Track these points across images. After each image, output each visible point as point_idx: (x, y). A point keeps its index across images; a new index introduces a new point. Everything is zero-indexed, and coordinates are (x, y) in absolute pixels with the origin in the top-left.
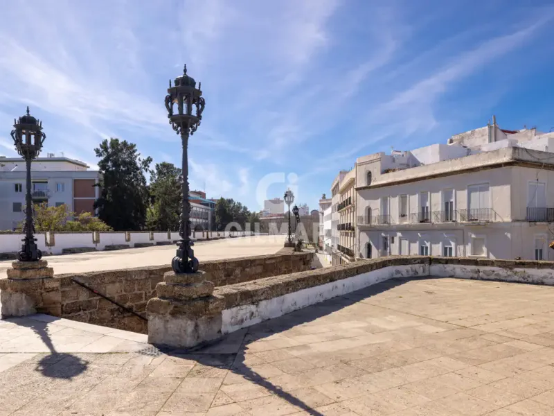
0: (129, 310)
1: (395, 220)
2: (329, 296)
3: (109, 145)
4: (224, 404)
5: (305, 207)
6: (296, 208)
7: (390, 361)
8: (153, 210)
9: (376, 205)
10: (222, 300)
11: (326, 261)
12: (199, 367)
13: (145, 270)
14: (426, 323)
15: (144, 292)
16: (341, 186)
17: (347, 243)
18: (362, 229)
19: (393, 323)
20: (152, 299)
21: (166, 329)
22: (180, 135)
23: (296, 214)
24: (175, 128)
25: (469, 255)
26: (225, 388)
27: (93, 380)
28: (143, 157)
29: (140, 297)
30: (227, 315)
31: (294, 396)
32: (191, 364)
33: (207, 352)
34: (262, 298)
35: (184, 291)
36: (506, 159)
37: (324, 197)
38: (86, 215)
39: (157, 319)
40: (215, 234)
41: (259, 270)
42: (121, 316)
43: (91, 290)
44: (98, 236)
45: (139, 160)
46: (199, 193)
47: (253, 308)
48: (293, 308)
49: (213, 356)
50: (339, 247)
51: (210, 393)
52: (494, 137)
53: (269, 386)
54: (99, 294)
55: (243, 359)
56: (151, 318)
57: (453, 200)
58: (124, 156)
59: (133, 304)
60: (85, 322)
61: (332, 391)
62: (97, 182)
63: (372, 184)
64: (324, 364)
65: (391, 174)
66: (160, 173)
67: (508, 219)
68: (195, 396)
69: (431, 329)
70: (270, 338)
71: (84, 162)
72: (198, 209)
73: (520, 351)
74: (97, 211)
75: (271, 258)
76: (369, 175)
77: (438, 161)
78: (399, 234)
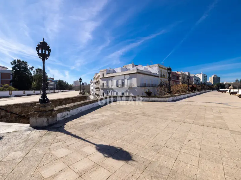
0: (24, 116)
1: (110, 87)
2: (92, 107)
3: (16, 61)
4: (56, 143)
5: (86, 83)
6: (83, 83)
7: (107, 123)
8: (35, 84)
9: (105, 82)
10: (57, 111)
11: (92, 98)
12: (49, 132)
13: (30, 103)
14: (116, 112)
15: (29, 110)
16: (96, 77)
17: (98, 93)
18: (102, 89)
19: (108, 113)
20: (31, 112)
21: (37, 121)
22: (42, 60)
23: (83, 85)
24: (40, 57)
25: (128, 95)
26: (57, 138)
27: (5, 142)
28: (31, 66)
29: (28, 112)
30: (59, 115)
31: (79, 136)
32: (45, 132)
33: (52, 127)
34: (71, 109)
35: (44, 109)
36: (135, 72)
37: (91, 80)
38: (6, 85)
39: (33, 118)
40: (57, 91)
41: (71, 101)
42: (20, 119)
43: (6, 111)
44: (11, 92)
45: (29, 67)
46: (52, 78)
47: (68, 112)
48: (81, 111)
49: (54, 128)
50: (95, 94)
51: (52, 140)
52: (133, 67)
53: (72, 135)
54: (10, 112)
55: (64, 128)
56: (31, 118)
57: (124, 81)
58: (23, 65)
59: (25, 114)
60: (4, 122)
61: (91, 133)
62: (11, 74)
63: (104, 77)
64: (89, 126)
65: (109, 74)
66: (37, 71)
67: (136, 86)
68: (46, 141)
69: (118, 114)
70: (73, 120)
71: (6, 67)
72: (51, 83)
73: (138, 117)
74: (11, 84)
75: (75, 97)
76: (103, 75)
77: (120, 71)
78: (111, 90)
